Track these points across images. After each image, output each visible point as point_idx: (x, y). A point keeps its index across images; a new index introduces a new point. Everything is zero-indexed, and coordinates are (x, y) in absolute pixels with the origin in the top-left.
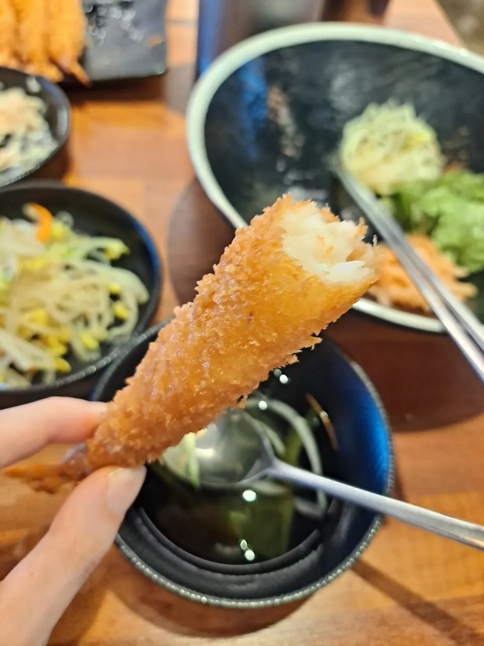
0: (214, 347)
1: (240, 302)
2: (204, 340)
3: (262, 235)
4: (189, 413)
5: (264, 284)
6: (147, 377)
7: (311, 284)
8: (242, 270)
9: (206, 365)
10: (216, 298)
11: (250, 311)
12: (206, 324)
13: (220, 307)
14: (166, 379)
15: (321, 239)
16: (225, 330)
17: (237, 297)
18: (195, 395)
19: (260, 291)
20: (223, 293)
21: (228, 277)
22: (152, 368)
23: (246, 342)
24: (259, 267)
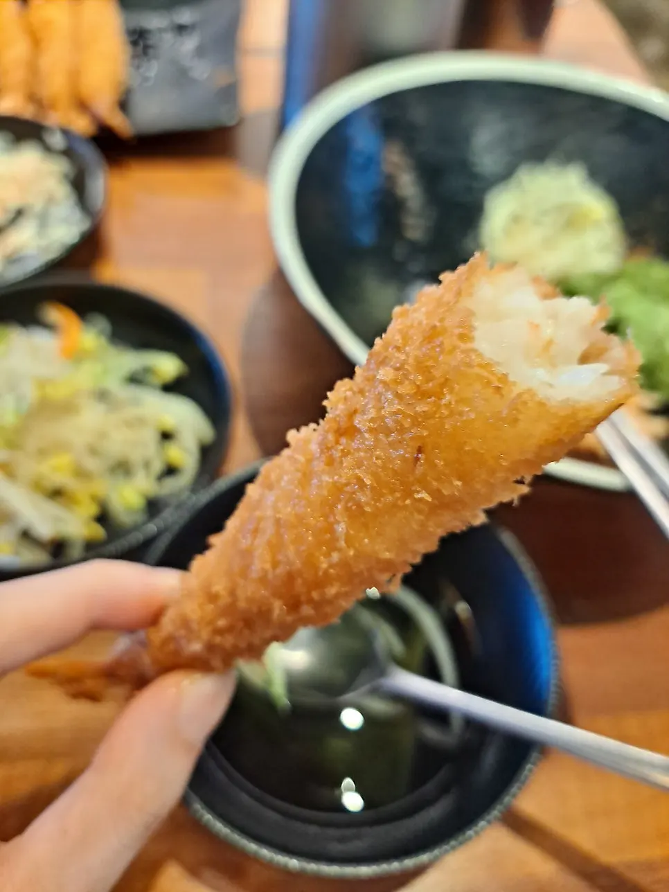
0: (354, 499)
1: (401, 430)
2: (338, 489)
3: (442, 320)
4: (310, 601)
5: (444, 402)
6: (244, 541)
7: (525, 403)
8: (406, 376)
9: (341, 528)
10: (358, 421)
11: (419, 444)
12: (341, 463)
13: (367, 435)
14: (276, 547)
15: (536, 327)
16: (375, 475)
17: (396, 421)
18: (321, 573)
19: (435, 413)
20: (372, 413)
21: (380, 388)
22: (251, 527)
23: (409, 493)
24: (437, 373)
